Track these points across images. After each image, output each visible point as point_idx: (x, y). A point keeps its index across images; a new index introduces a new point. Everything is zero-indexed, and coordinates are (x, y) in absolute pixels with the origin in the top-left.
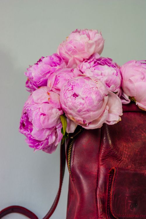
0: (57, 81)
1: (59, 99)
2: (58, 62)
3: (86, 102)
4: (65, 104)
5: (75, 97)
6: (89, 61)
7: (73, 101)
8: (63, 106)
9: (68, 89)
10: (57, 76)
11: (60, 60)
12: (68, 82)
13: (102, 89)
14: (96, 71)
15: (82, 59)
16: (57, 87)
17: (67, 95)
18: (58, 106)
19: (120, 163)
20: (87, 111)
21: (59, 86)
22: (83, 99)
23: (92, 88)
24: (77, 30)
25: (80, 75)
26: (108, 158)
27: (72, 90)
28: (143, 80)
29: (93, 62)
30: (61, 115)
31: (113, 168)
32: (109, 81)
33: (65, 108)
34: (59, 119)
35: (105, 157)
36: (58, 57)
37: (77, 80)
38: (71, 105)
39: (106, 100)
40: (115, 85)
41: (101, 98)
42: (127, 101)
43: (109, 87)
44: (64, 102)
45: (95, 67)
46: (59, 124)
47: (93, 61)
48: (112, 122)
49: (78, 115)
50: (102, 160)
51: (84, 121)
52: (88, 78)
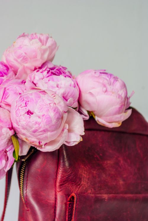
0: (6, 95)
1: (9, 117)
2: (6, 71)
3: (42, 121)
4: (17, 123)
5: (30, 115)
6: (41, 71)
7: (27, 120)
8: (15, 125)
9: (21, 105)
10: (6, 89)
11: (8, 69)
12: (21, 97)
13: (60, 106)
14: (51, 83)
15: (33, 68)
16: (7, 102)
17: (20, 113)
18: (9, 125)
19: (79, 188)
20: (44, 132)
21: (9, 100)
22: (39, 117)
23: (49, 104)
24: (24, 34)
25: (33, 89)
26: (66, 183)
27: (26, 106)
28: (106, 93)
29: (46, 72)
30: (12, 136)
31: (73, 194)
32: (66, 94)
33: (17, 128)
34: (10, 140)
35: (64, 182)
36: (6, 66)
37: (31, 94)
38: (25, 125)
39: (65, 117)
40: (73, 98)
41: (60, 115)
42: (86, 116)
43: (67, 100)
44: (16, 120)
45: (49, 78)
46: (10, 145)
47: (45, 70)
48: (72, 143)
49: (33, 135)
50: (60, 185)
51: (39, 143)
52: (44, 92)
